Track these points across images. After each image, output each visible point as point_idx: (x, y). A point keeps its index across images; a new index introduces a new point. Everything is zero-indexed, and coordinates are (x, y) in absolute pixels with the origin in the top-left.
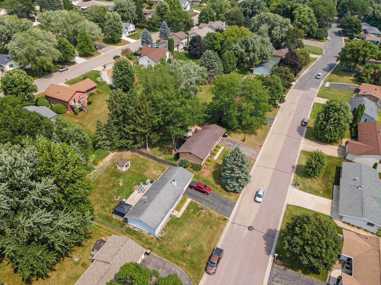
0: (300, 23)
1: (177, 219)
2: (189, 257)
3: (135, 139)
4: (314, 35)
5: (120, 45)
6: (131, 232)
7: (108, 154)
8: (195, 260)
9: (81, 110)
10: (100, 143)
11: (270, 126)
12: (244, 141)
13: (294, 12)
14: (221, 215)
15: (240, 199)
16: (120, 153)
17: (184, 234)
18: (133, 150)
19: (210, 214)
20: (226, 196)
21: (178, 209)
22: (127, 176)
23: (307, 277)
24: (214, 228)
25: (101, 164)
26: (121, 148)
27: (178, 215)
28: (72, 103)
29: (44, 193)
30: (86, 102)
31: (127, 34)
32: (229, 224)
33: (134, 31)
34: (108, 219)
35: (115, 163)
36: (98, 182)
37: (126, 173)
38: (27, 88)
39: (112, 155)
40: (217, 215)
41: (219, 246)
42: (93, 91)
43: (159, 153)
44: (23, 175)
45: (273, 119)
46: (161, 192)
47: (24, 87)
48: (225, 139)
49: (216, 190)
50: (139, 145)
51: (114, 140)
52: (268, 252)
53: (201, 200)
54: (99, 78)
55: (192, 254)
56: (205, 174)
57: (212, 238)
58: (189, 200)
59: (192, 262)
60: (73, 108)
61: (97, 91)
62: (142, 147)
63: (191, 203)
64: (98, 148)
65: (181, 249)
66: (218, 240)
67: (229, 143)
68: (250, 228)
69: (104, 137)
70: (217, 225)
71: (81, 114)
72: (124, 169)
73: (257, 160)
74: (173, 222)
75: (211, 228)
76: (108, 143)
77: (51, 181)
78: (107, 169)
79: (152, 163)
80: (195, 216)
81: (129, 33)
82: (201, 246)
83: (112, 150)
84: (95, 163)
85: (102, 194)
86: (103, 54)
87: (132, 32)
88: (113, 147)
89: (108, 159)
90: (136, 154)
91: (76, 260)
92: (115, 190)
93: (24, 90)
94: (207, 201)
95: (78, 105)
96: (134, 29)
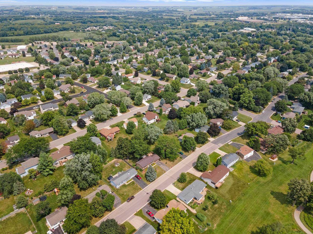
0: (243, 102)
1: (126, 185)
2: (124, 196)
3: (123, 155)
4: (253, 109)
5: (140, 107)
6: (110, 186)
7: (113, 159)
8: (125, 197)
9: (111, 140)
10: (112, 155)
11: (183, 159)
12: (166, 164)
13: (241, 95)
14: (140, 187)
15: (150, 184)
16: (118, 160)
17: (125, 190)
18: (123, 159)
19: (137, 186)
20: (146, 182)
21: (127, 182)
22: (117, 168)
23: (154, 209)
24: (136, 190)
25: (110, 162)
26: (119, 158)
27: (127, 184)
28: (108, 137)
29: (89, 168)
30: (114, 137)
31: (147, 100)
32: (142, 191)
33: (151, 98)
34: (106, 180)
35: (115, 163)
36: (107, 168)
37: (117, 167)
38: (95, 130)
39: (115, 160)
40: (139, 187)
41: (134, 196)
42: (118, 132)
43: (132, 162)
44: (85, 161)
45: (187, 156)
46: (123, 175)
47: (93, 130)
48: (159, 161)
49: (143, 179)
50: (125, 158)
51: (117, 155)
52: (148, 201)
53: (136, 181)
54: (122, 126)
55: (125, 196)
56: (143, 173)
57: (133, 193)
58: (133, 180)
59: (124, 198)
60: (108, 139)
61: (120, 132)
62: (126, 159)
63: (133, 181)
64: (111, 156)
65: (123, 193)
66: (135, 194)
67: (160, 163)
68: (147, 193)
69: (114, 153)
70: (138, 190)
71: (110, 142)
72: (117, 166)
73: (167, 172)
74: (124, 186)
75: (135, 190)
76: (114, 155)
77: (91, 164)
78: (111, 165)
79: (127, 165)
80: (132, 185)
81: (148, 99)
82: (129, 194)
83: (116, 158)
84: (108, 162)
85: (107, 172)
86: (131, 111)
87: (149, 99)
88: (116, 157)
89: (113, 161)
90: (123, 161)
91: (94, 189)
92: (111, 172)
93: (93, 131)
94: (138, 182)
95: (110, 138)
96: (151, 97)
